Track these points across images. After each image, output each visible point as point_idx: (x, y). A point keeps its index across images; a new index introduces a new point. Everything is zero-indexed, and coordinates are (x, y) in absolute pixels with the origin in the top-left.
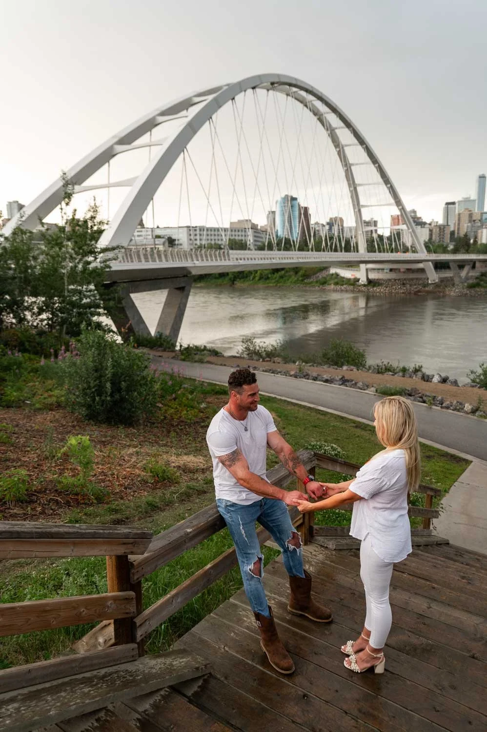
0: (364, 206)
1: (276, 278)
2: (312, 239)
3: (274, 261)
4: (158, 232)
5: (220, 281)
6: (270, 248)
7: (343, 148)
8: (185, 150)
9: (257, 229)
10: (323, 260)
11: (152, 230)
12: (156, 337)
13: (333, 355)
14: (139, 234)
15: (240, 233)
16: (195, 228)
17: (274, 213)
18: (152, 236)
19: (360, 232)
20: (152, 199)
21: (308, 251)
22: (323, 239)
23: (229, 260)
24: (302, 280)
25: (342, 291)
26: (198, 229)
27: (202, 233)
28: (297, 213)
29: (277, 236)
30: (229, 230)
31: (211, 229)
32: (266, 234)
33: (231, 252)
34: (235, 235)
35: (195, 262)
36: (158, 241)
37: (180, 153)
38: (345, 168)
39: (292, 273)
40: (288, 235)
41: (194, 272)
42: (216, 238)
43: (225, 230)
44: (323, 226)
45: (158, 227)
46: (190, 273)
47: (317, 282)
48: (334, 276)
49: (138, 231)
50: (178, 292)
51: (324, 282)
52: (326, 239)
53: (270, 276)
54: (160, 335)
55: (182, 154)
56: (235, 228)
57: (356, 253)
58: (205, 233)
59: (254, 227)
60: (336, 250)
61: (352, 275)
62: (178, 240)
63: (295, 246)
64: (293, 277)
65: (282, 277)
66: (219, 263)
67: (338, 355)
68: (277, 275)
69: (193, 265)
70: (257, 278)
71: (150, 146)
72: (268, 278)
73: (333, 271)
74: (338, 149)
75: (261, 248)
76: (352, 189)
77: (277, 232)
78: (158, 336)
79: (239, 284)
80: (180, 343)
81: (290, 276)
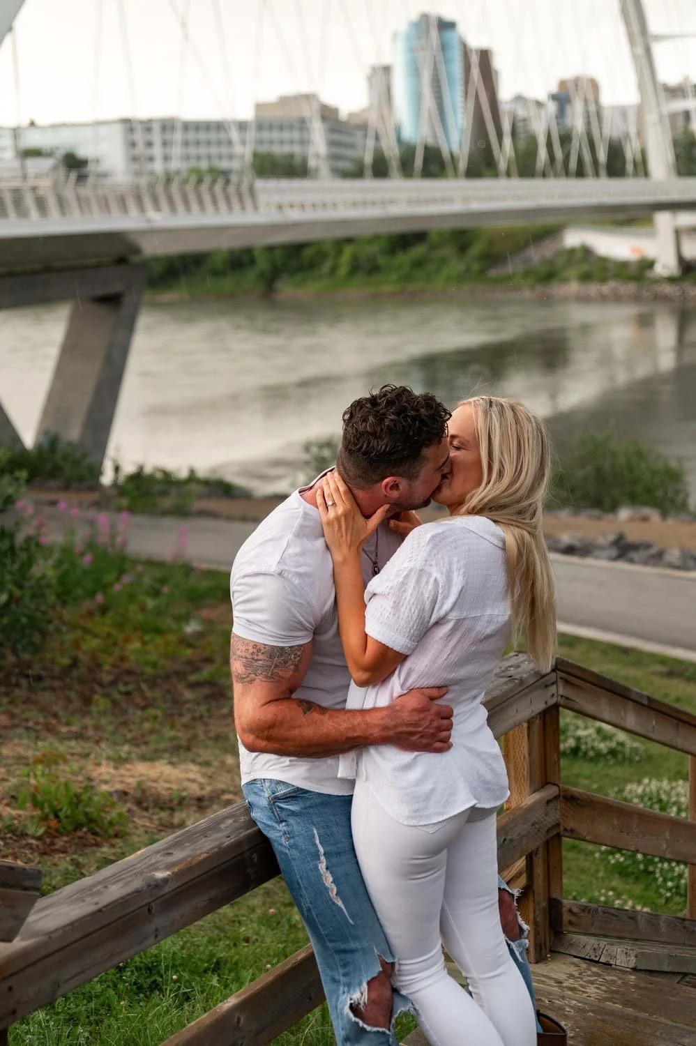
0: (658, 38)
1: (400, 267)
2: (507, 141)
3: (394, 210)
4: (32, 140)
5: (228, 283)
6: (380, 169)
9: (338, 122)
10: (544, 202)
11: (16, 133)
12: (39, 447)
13: (585, 478)
15: (286, 135)
16: (147, 126)
17: (387, 70)
18: (16, 149)
19: (651, 118)
20: (12, 28)
21: (495, 174)
22: (542, 141)
23: (256, 208)
24: (482, 272)
25: (603, 299)
26: (156, 128)
27: (168, 136)
28: (457, 68)
29: (399, 140)
30: (254, 127)
31: (197, 126)
32: (366, 136)
33: (260, 184)
34: (272, 142)
35: (151, 214)
36: (33, 165)
40: (435, 137)
41: (151, 248)
42: (214, 150)
43: (242, 126)
44: (539, 104)
45: (32, 124)
46: (136, 250)
47: (526, 274)
48: (579, 255)
50: (102, 310)
51: (549, 275)
52: (549, 144)
53: (382, 261)
54: (50, 442)
56: (266, 121)
57: (642, 181)
58: (178, 136)
59: (328, 115)
60: (580, 173)
61: (634, 250)
62: (97, 161)
63: (455, 169)
64: (453, 262)
65: (418, 264)
67: (600, 476)
68: (404, 258)
69: (145, 226)
70: (343, 270)
72: (374, 269)
73: (573, 239)
75: (357, 173)
77: (398, 130)
78: (46, 447)
79: (286, 289)
80: (114, 461)
81: (443, 261)
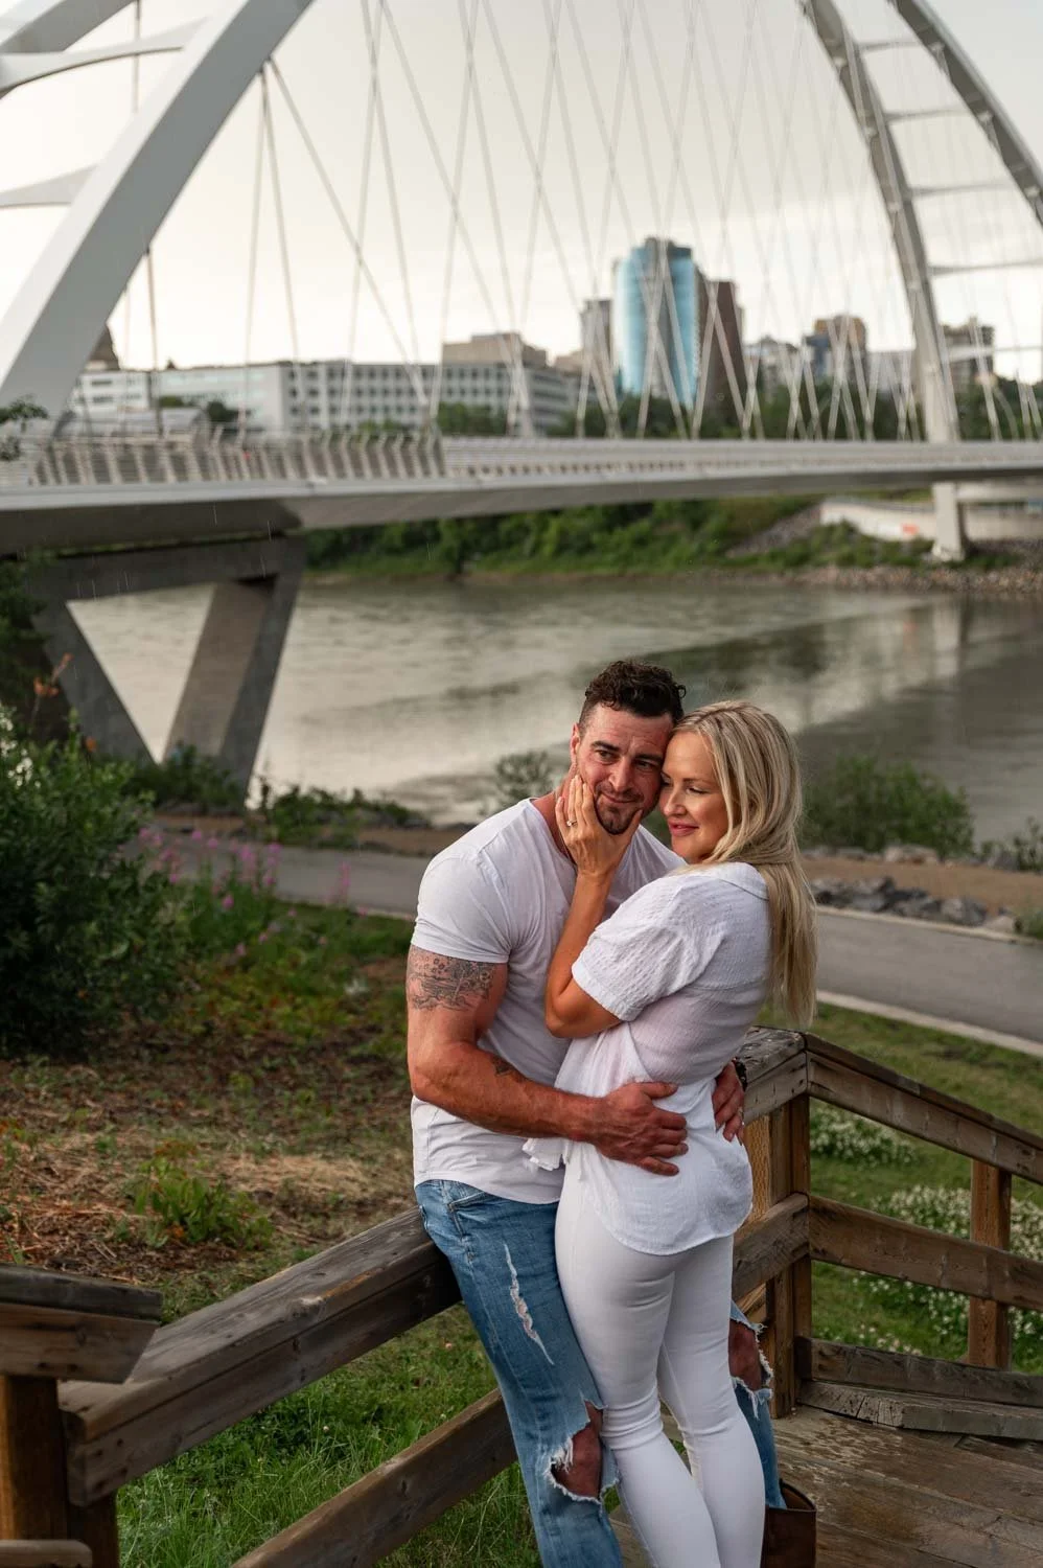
0: (941, 270)
1: (618, 545)
2: (752, 393)
3: (611, 476)
4: (171, 386)
5: (408, 562)
6: (595, 426)
7: (857, 55)
8: (268, 68)
9: (545, 367)
10: (796, 469)
11: (150, 377)
12: (170, 762)
13: (844, 809)
14: (102, 391)
15: (480, 383)
16: (311, 370)
17: (605, 305)
18: (150, 397)
19: (929, 368)
20: (148, 251)
21: (739, 436)
22: (795, 394)
23: (442, 473)
24: (720, 552)
25: (868, 588)
26: (322, 372)
27: (336, 383)
28: (691, 304)
29: (619, 390)
30: (440, 373)
31: (372, 371)
32: (579, 386)
33: (447, 443)
34: (463, 392)
35: (314, 478)
36: (170, 416)
37: (248, 82)
38: (869, 131)
39: (677, 526)
40: (663, 386)
41: (311, 520)
42: (392, 401)
43: (426, 372)
44: (791, 349)
45: (171, 367)
46: (295, 522)
47: (773, 557)
48: (838, 534)
49: (96, 383)
50: (251, 595)
51: (801, 558)
52: (804, 399)
53: (596, 538)
54: (184, 756)
55: (256, 85)
56: (460, 364)
57: (917, 445)
58: (349, 383)
59: (533, 359)
60: (841, 434)
61: (906, 529)
62: (248, 413)
63: (688, 427)
64: (684, 540)
65: (641, 542)
66: (402, 484)
67: (864, 809)
68: (624, 535)
69: (305, 492)
70: (548, 549)
71: (137, 54)
72: (588, 548)
73: (831, 514)
74: (840, 62)
75: (567, 431)
76: (897, 206)
77: (618, 378)
78: (179, 761)
79: (479, 572)
80: (262, 779)
81: (672, 539)
